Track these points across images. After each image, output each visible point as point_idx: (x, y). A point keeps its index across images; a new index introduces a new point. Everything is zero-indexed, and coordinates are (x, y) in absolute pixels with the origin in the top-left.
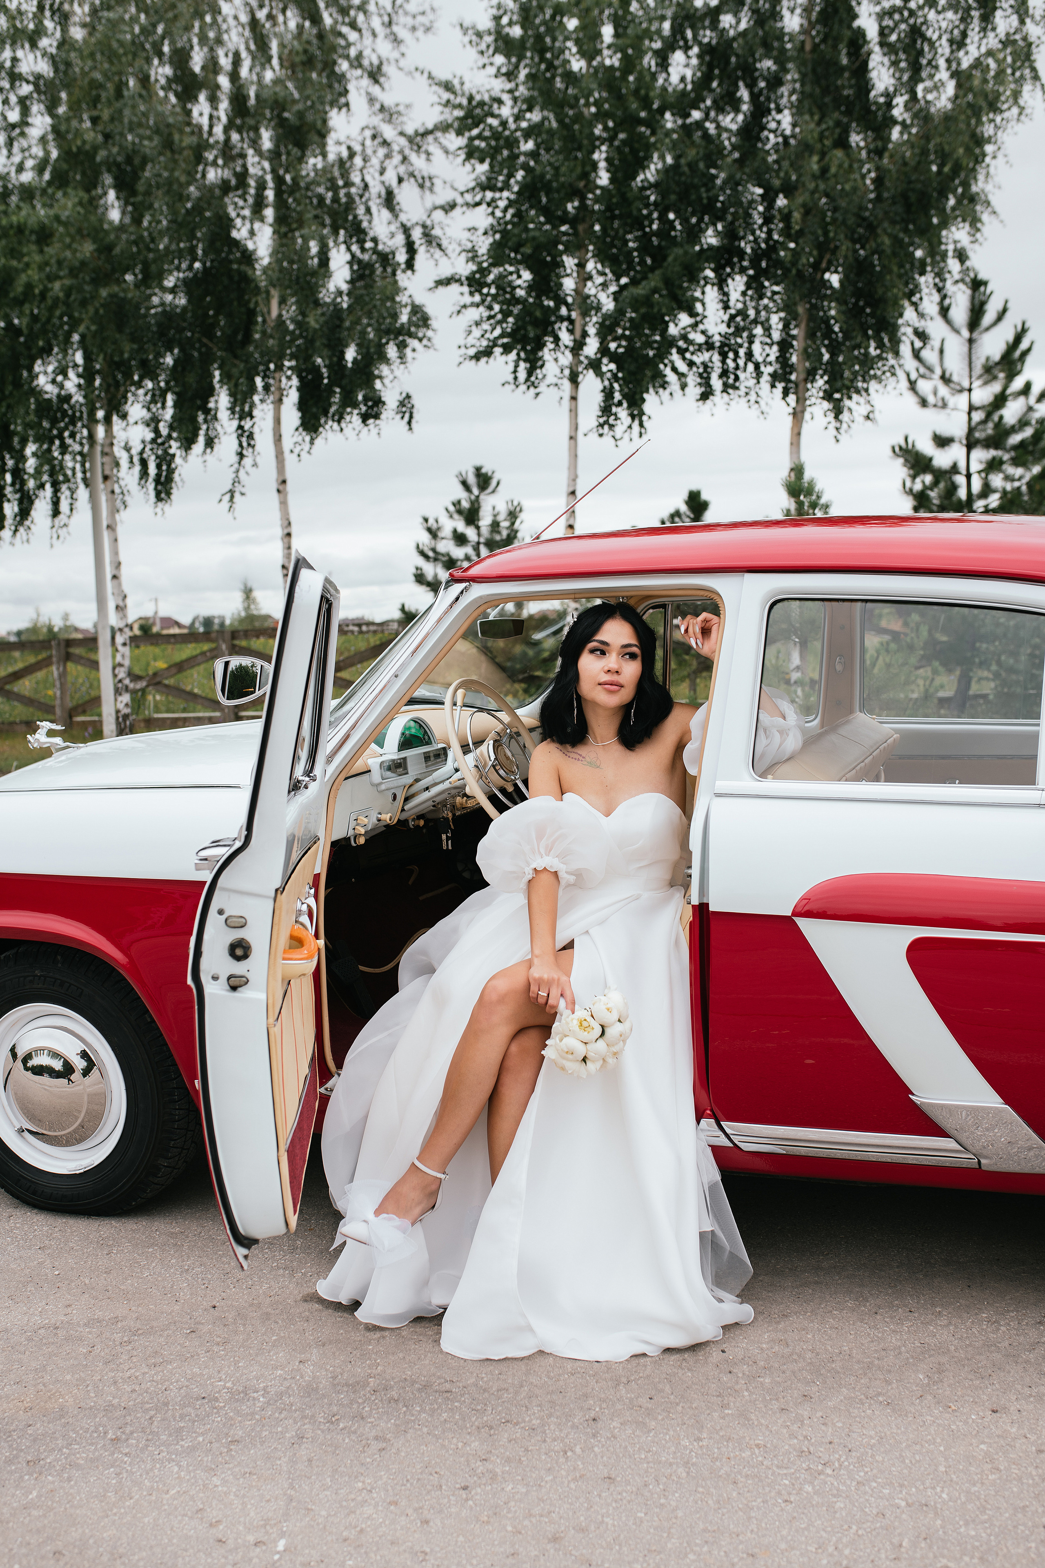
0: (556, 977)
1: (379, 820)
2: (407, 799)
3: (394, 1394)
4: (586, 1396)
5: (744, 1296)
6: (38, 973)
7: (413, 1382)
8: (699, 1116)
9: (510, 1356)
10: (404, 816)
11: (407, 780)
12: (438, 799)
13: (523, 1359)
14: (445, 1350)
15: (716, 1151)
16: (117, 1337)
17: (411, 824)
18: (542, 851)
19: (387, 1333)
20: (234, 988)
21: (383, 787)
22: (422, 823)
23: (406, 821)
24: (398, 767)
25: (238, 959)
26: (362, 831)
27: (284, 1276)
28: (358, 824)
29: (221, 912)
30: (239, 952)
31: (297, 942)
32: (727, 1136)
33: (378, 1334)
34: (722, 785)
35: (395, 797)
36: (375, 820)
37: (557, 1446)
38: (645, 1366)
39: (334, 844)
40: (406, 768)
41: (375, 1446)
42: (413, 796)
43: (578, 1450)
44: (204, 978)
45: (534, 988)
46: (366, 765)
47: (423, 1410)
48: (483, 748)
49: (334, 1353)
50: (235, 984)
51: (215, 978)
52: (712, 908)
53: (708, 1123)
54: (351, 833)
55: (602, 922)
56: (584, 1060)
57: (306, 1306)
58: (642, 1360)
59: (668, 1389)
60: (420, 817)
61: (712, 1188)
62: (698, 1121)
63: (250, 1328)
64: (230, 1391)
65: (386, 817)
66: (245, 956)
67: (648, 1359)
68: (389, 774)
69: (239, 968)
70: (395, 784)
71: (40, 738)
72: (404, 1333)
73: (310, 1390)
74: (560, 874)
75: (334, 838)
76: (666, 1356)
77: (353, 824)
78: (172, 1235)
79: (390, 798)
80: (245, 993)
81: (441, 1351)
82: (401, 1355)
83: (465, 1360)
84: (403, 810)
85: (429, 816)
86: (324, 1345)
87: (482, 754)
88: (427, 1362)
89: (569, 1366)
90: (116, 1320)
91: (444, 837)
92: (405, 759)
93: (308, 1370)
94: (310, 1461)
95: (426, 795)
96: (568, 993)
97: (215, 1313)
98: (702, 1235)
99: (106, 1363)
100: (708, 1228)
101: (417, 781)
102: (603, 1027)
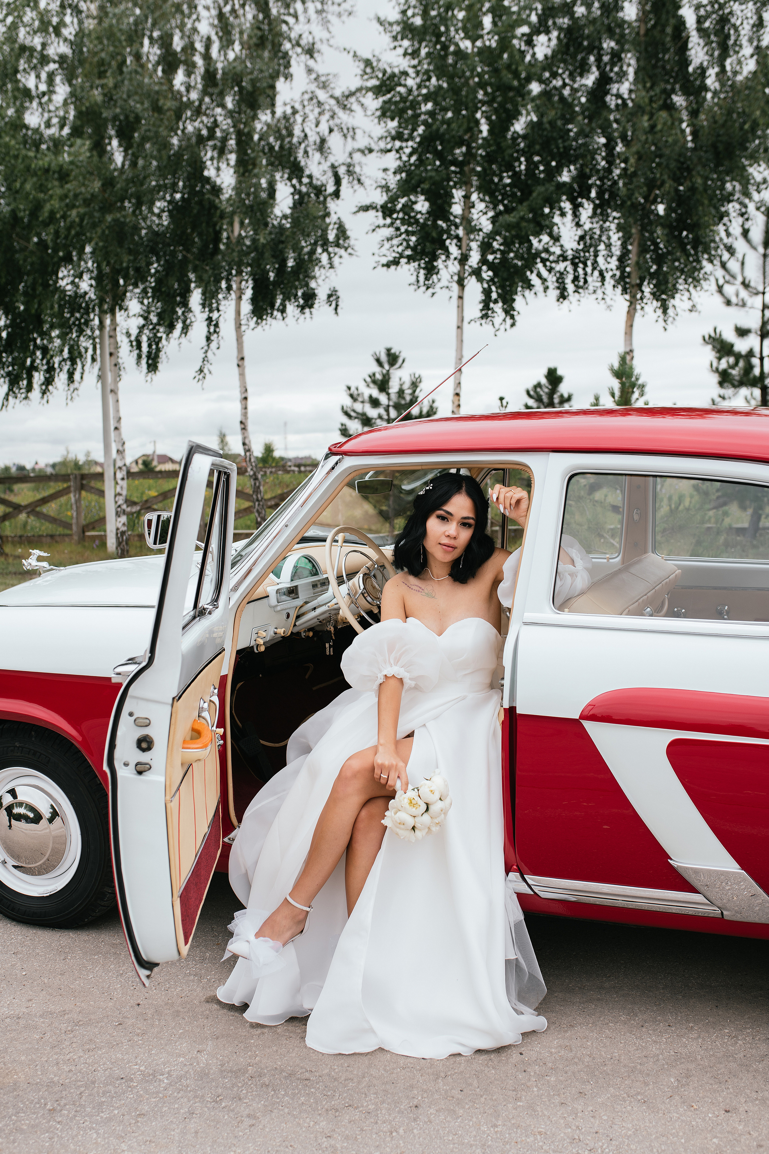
0: (394, 763)
1: (276, 633)
2: (298, 617)
3: (266, 1080)
4: (412, 1087)
5: (540, 1010)
6: (17, 744)
7: (282, 1071)
8: (508, 870)
9: (357, 1051)
10: (296, 630)
11: (298, 602)
12: (321, 618)
13: (367, 1054)
14: (308, 1045)
15: (521, 897)
16: (63, 1026)
17: (303, 634)
18: (392, 662)
19: (266, 1030)
20: (140, 773)
21: (279, 608)
22: (311, 634)
23: (298, 633)
24: (292, 592)
25: (144, 750)
26: (261, 642)
27: (193, 981)
28: (258, 637)
29: (131, 714)
30: (144, 745)
31: (196, 733)
32: (529, 886)
33: (259, 1031)
34: (529, 616)
35: (288, 616)
36: (272, 634)
37: (386, 1127)
38: (460, 1064)
39: (239, 652)
40: (297, 594)
41: (247, 1122)
42: (303, 614)
43: (401, 1131)
44: (117, 765)
45: (377, 771)
46: (265, 591)
47: (286, 1094)
48: (355, 580)
49: (224, 1045)
50: (141, 770)
51: (126, 765)
52: (519, 711)
53: (514, 876)
54: (253, 643)
55: (436, 718)
56: (413, 829)
57: (208, 1006)
58: (458, 1059)
59: (475, 1083)
60: (310, 630)
61: (517, 925)
62: (507, 873)
63: (163, 1023)
64: (143, 1073)
65: (281, 631)
66: (149, 749)
67: (463, 1058)
68: (284, 597)
69: (144, 757)
70: (289, 606)
71: (31, 562)
72: (279, 1031)
73: (203, 1075)
74: (405, 680)
75: (239, 648)
76: (477, 1056)
77: (254, 636)
78: (114, 945)
79: (285, 616)
80: (148, 776)
81: (306, 1046)
82: (275, 1049)
83: (323, 1054)
84: (295, 625)
85: (318, 629)
86: (217, 1038)
87: (354, 585)
88: (294, 1055)
89: (402, 1062)
90: (64, 1013)
91: (327, 645)
92: (296, 587)
93: (203, 1058)
94: (196, 1132)
95: (313, 614)
96: (403, 776)
97: (139, 1010)
98: (508, 962)
99: (53, 1048)
100: (512, 957)
101: (306, 603)
102: (427, 804)
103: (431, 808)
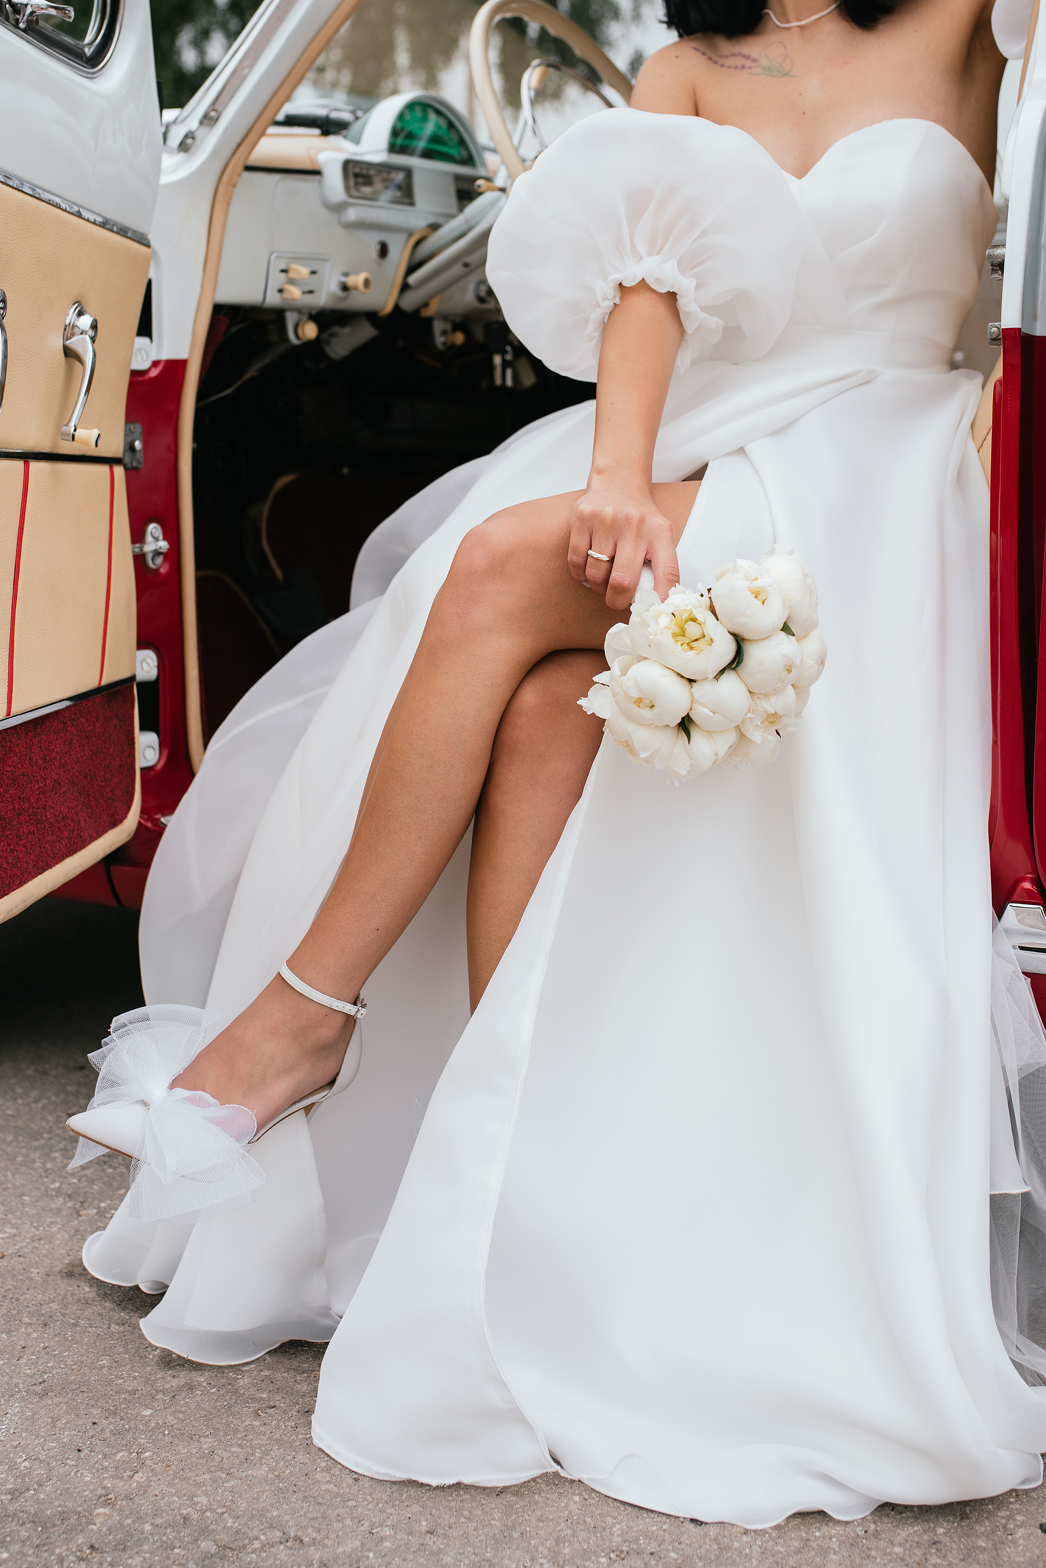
0: (635, 515)
1: (345, 288)
9: (467, 1480)
10: (409, 300)
13: (501, 1491)
14: (317, 1442)
17: (438, 337)
18: (641, 248)
19: (201, 1378)
22: (457, 340)
26: (300, 299)
28: (291, 284)
33: (182, 1378)
35: (384, 248)
36: (334, 286)
40: (407, 192)
45: (578, 540)
49: (55, 1420)
54: (273, 299)
55: (778, 430)
56: (685, 725)
62: (999, 908)
65: (362, 289)
70: (383, 220)
72: (243, 1381)
74: (680, 293)
77: (278, 280)
81: (308, 1444)
82: (207, 1443)
83: (357, 1477)
84: (407, 289)
86: (44, 1395)
88: (260, 1472)
92: (405, 170)
96: (661, 556)
98: (997, 1205)
100: (1014, 1186)
101: (436, 227)
102: (740, 641)
103: (752, 653)
